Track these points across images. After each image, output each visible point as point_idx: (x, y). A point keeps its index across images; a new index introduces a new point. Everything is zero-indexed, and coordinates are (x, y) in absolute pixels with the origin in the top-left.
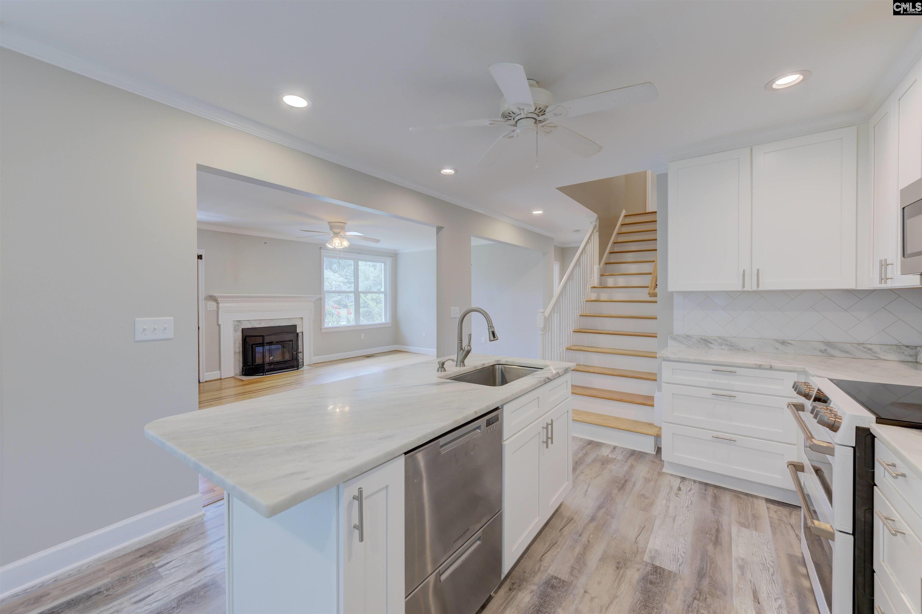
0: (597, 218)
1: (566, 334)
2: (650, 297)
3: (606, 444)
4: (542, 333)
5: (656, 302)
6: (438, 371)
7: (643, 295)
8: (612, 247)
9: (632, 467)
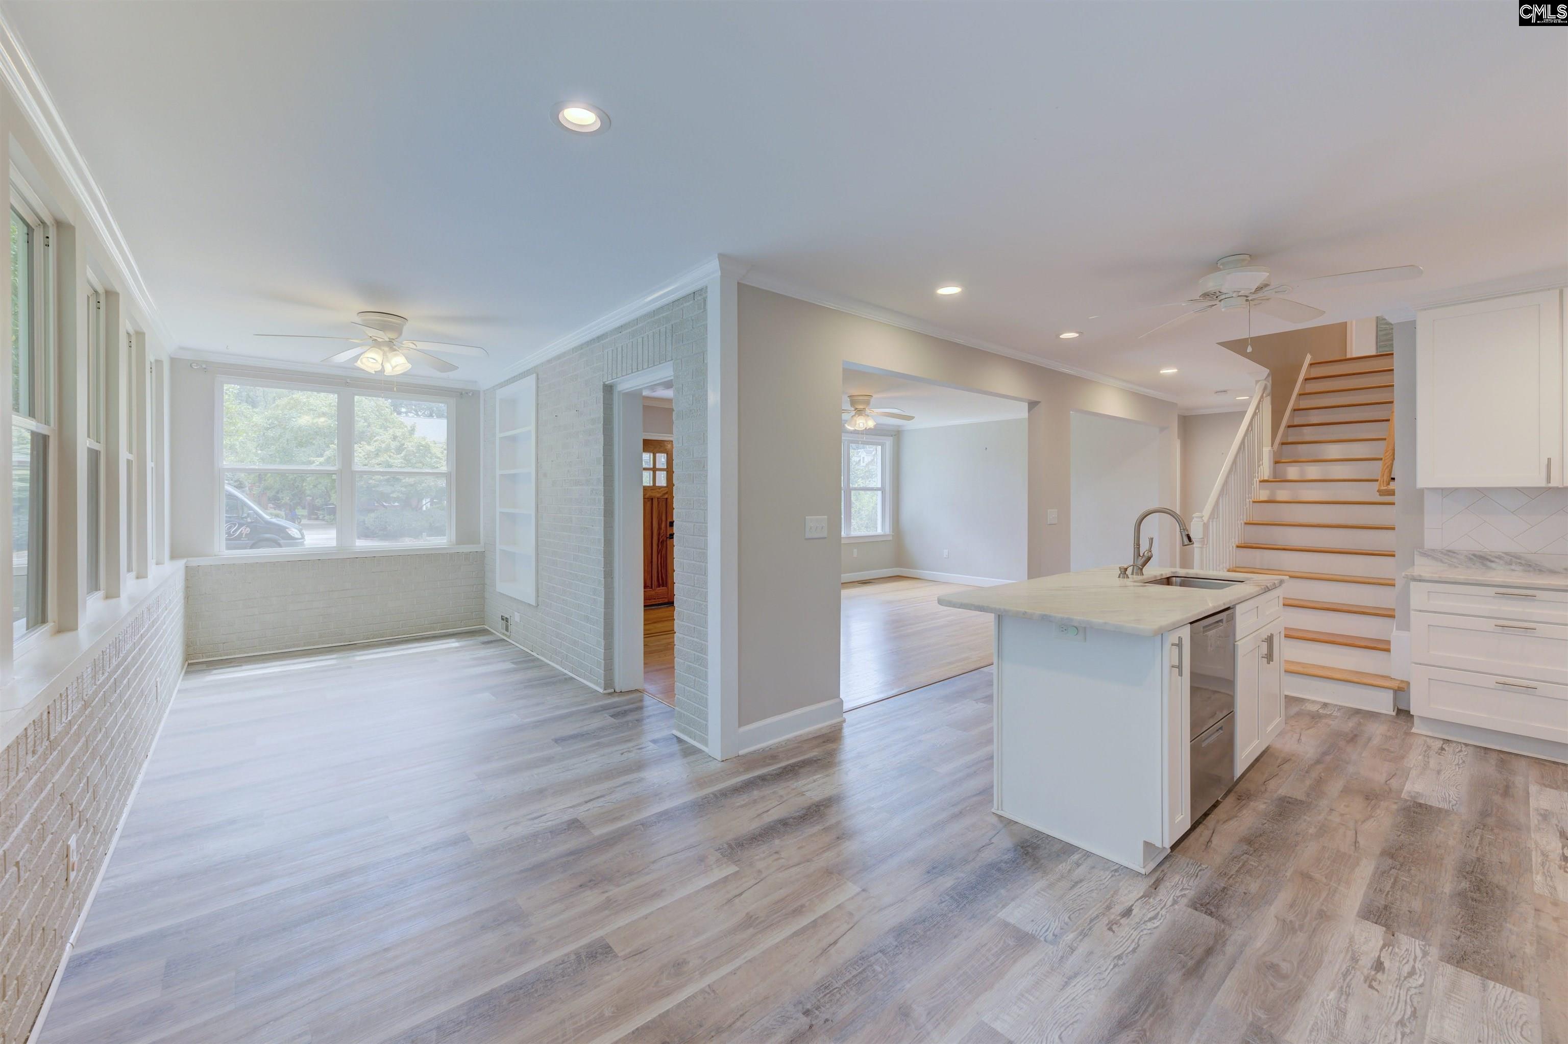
0: (1268, 375)
1: (1227, 550)
2: (1380, 495)
3: (1309, 700)
4: (1200, 546)
5: (1394, 504)
6: (1119, 577)
7: (1370, 492)
8: (1292, 416)
9: (1360, 724)
